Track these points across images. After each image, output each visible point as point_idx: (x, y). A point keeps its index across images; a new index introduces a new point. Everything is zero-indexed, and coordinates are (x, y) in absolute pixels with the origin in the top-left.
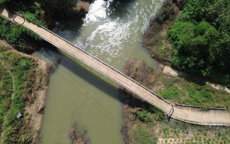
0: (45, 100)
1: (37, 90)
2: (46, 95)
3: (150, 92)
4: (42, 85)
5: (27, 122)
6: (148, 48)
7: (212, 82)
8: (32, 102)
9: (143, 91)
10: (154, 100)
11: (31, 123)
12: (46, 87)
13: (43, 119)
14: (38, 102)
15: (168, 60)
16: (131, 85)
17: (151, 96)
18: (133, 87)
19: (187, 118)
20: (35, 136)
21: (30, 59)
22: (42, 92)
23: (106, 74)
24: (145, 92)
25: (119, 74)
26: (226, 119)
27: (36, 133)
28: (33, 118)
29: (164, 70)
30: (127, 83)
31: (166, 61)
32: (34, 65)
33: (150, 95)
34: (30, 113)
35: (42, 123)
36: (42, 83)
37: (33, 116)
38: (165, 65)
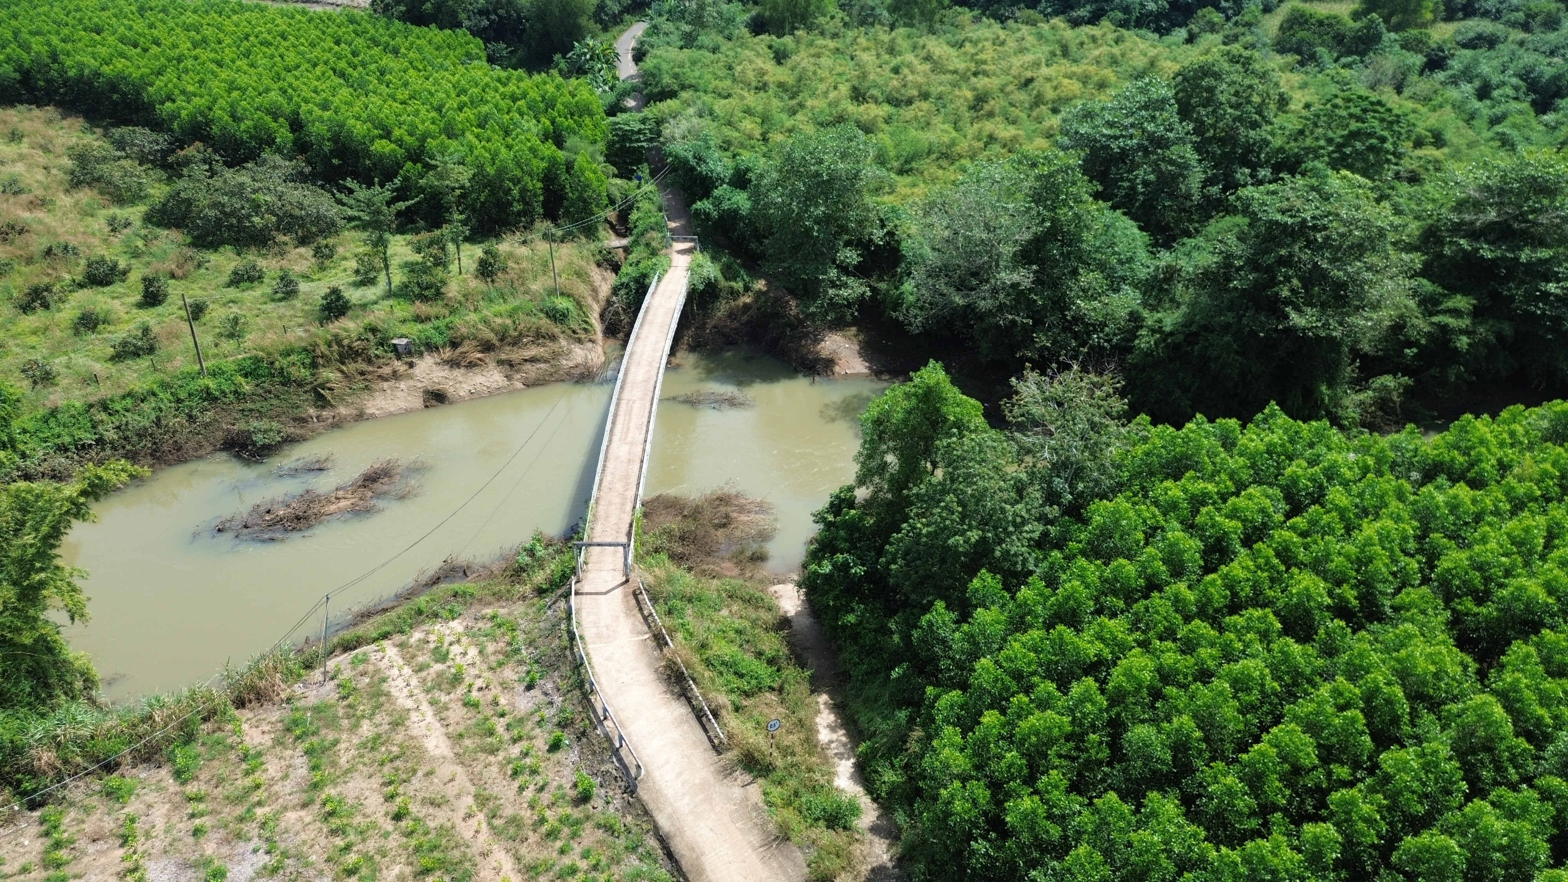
0: (476, 396)
1: (500, 363)
2: (493, 393)
4: (518, 371)
5: (386, 370)
8: (452, 364)
10: (613, 520)
11: (385, 385)
12: (519, 385)
13: (408, 412)
14: (461, 379)
20: (343, 410)
22: (498, 379)
27: (354, 412)
28: (403, 385)
32: (574, 332)
34: (417, 371)
35: (391, 414)
36: (528, 366)
37: (411, 383)
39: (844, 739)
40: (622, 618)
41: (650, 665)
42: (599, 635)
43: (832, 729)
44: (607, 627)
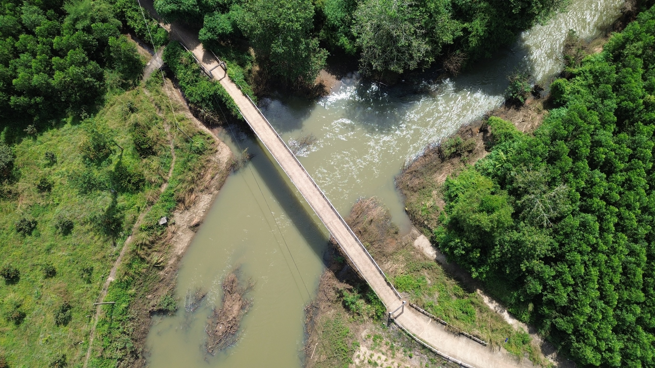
0: (207, 211)
1: (202, 191)
2: (212, 204)
3: (377, 267)
4: (211, 187)
5: (170, 235)
6: (405, 192)
7: (486, 292)
8: (187, 208)
9: (366, 262)
10: (378, 283)
11: (174, 239)
12: (216, 192)
13: (192, 240)
14: (196, 211)
15: (429, 226)
16: (350, 244)
17: (376, 274)
18: (353, 249)
19: (419, 334)
20: (171, 262)
21: (208, 138)
22: (207, 197)
23: (318, 211)
24: (369, 265)
25: (338, 219)
26: (483, 360)
27: (175, 259)
28: (179, 233)
29: (416, 240)
30: (345, 239)
31: (425, 226)
32: (211, 149)
33: (374, 272)
34: (178, 223)
35: (188, 246)
36: (213, 182)
37: (181, 229)
38: (422, 232)
39: (497, 304)
40: (417, 319)
41: (441, 330)
42: (417, 330)
43: (491, 302)
44: (416, 325)
